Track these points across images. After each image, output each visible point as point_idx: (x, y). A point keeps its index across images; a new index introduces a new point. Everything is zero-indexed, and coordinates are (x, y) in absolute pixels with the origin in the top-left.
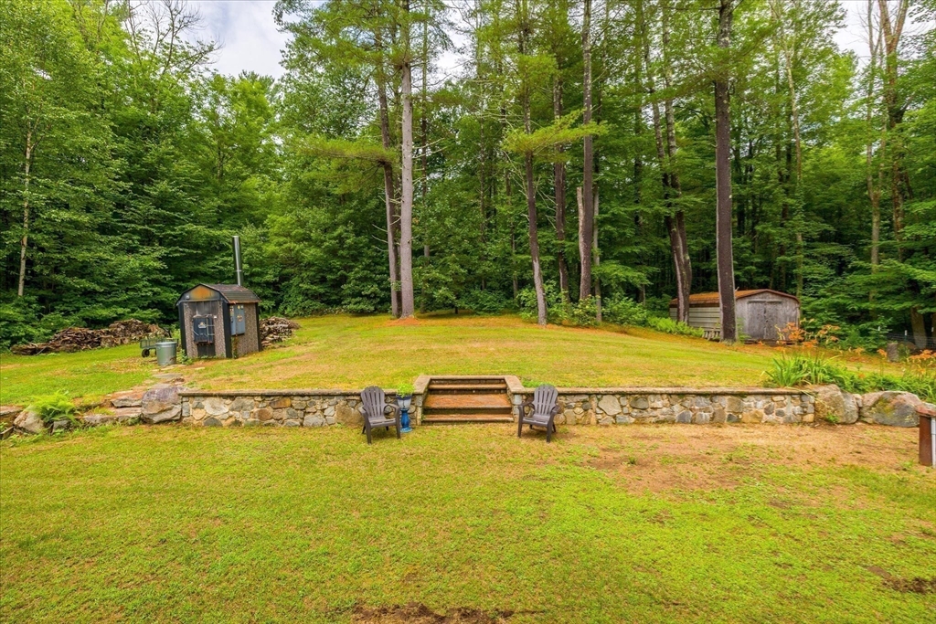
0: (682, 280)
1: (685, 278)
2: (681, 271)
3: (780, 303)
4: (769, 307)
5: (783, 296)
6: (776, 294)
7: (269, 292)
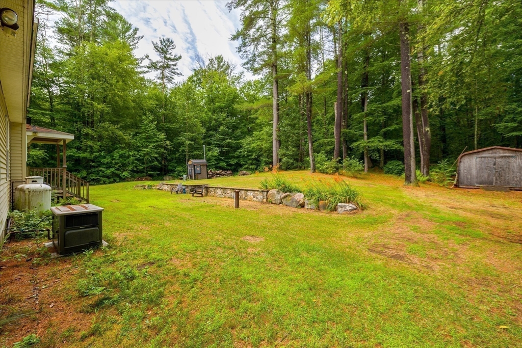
0: (422, 144)
1: (424, 143)
2: (421, 139)
3: (512, 157)
4: (498, 160)
5: (516, 151)
6: (508, 150)
7: (254, 162)
